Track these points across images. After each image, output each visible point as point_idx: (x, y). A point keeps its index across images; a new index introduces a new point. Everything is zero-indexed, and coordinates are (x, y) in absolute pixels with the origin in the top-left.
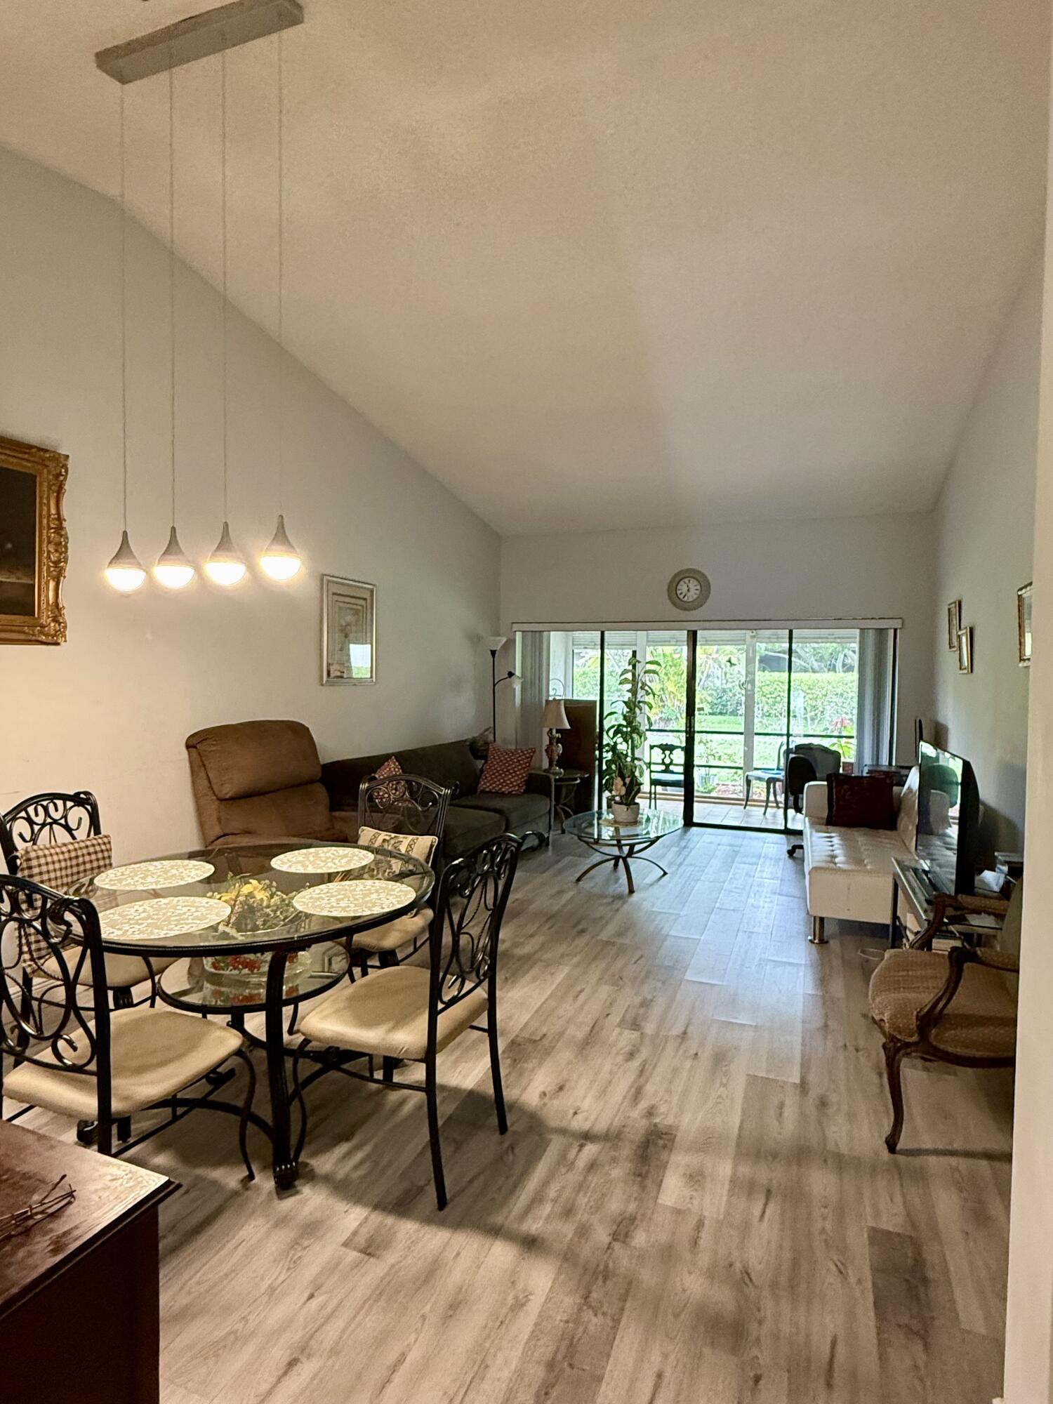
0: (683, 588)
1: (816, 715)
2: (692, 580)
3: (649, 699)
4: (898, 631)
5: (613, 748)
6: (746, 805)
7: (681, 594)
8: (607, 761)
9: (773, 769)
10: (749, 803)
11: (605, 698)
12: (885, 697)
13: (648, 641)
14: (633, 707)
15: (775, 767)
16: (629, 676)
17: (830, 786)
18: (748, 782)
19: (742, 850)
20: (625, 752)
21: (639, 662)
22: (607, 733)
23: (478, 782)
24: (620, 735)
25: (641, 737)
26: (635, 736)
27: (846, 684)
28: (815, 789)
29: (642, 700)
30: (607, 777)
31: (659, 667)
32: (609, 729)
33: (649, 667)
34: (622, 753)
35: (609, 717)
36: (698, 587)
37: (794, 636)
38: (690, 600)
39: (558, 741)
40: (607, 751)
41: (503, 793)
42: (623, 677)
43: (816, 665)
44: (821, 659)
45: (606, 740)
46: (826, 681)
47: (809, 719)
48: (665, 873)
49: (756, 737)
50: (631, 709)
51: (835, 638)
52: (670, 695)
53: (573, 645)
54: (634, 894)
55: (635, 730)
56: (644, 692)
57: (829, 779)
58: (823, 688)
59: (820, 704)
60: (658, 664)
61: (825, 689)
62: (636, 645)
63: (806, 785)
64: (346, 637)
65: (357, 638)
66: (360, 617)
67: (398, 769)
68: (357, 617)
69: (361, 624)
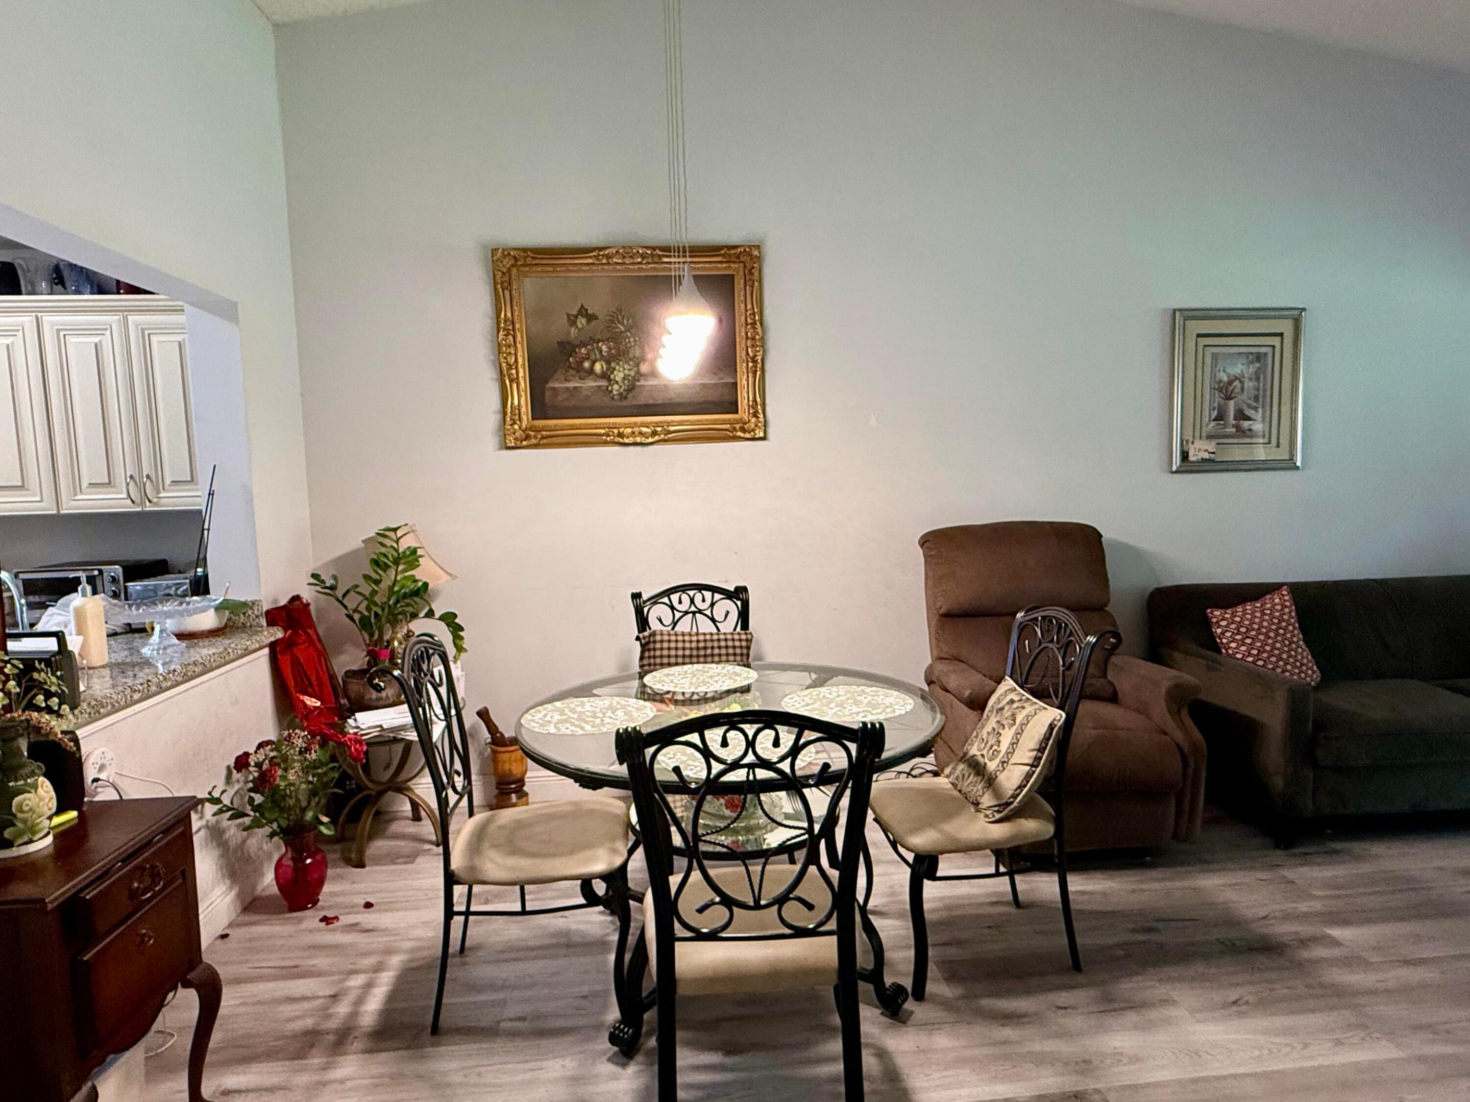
64: (1231, 399)
65: (1256, 398)
66: (1266, 365)
67: (1286, 607)
68: (1257, 365)
69: (1269, 375)
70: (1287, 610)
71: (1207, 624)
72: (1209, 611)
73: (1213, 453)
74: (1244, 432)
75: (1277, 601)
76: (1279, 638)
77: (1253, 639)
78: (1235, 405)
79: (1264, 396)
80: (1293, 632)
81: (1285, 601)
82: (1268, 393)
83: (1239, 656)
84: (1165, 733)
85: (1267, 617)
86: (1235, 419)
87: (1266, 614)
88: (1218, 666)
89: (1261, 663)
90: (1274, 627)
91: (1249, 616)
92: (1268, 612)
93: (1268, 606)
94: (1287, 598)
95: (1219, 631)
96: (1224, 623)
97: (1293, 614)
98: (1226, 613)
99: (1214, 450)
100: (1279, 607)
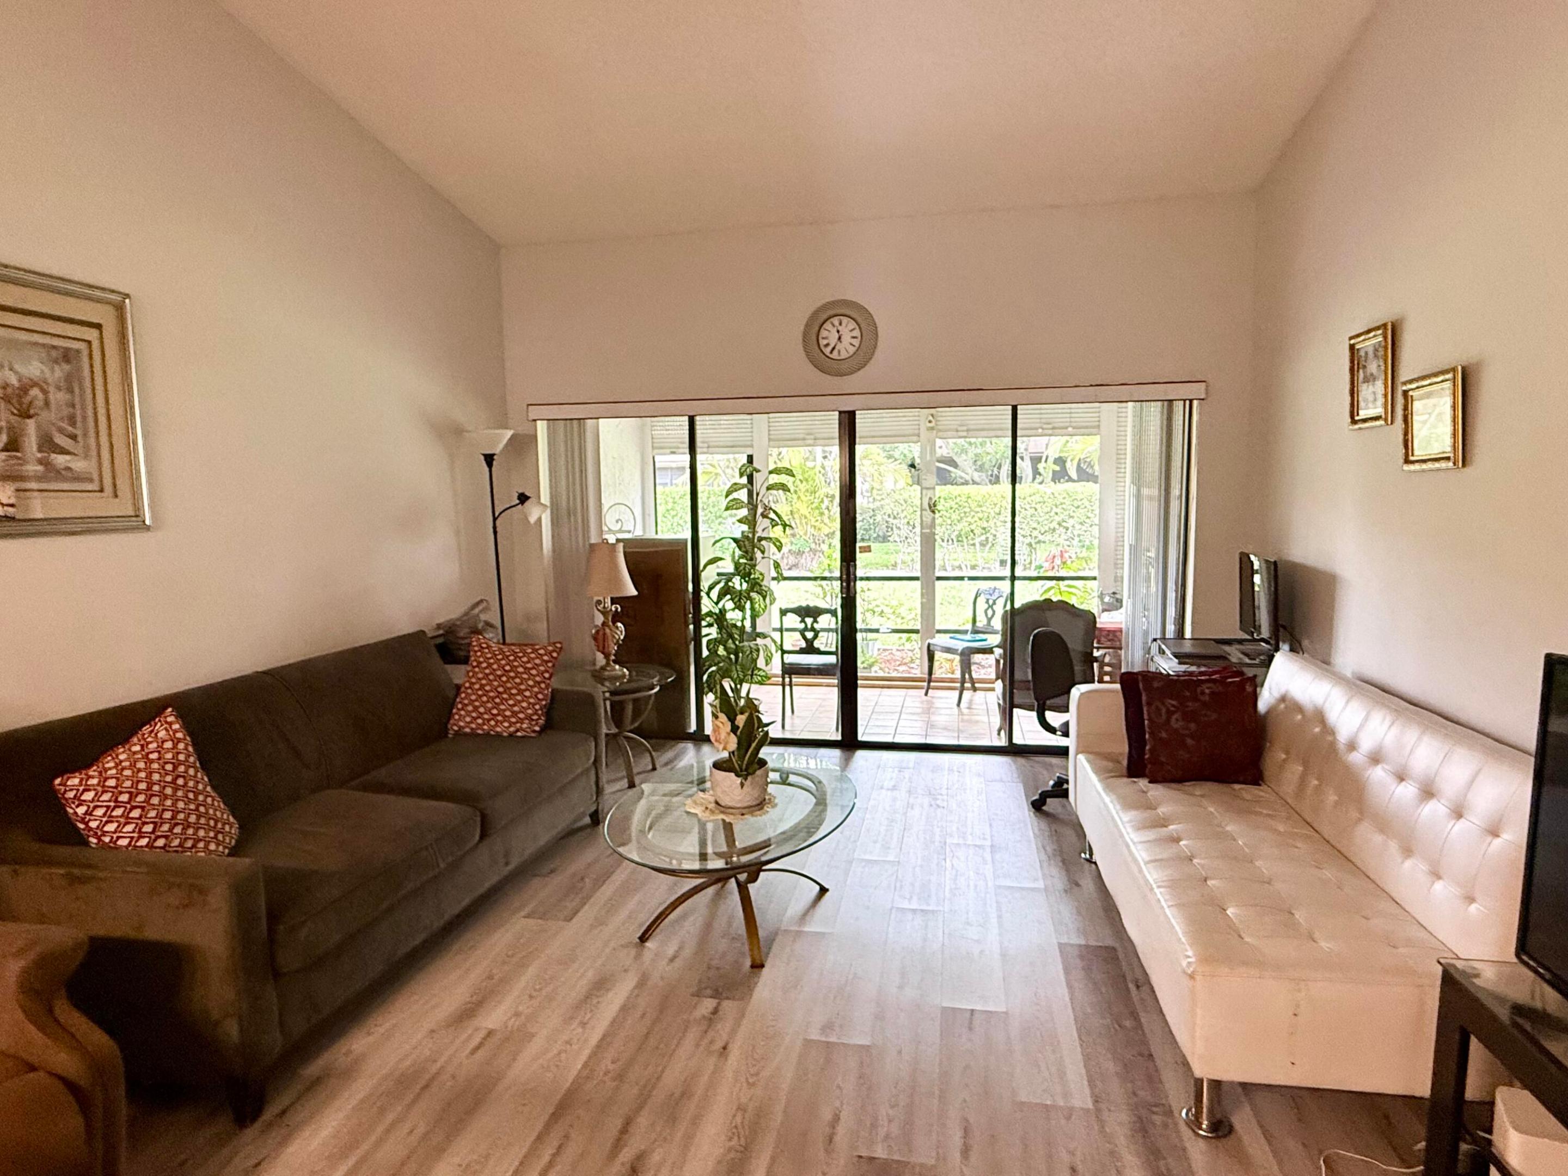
0: (829, 335)
1: (987, 538)
2: (845, 320)
3: (777, 532)
4: (1195, 403)
5: (720, 618)
6: (928, 688)
7: (827, 345)
8: (709, 642)
10: (932, 684)
11: (702, 534)
13: (770, 440)
14: (749, 548)
16: (743, 495)
17: (1127, 697)
18: (930, 653)
20: (739, 624)
21: (758, 471)
22: (708, 594)
23: (450, 715)
24: (728, 597)
25: (764, 598)
26: (753, 595)
27: (1024, 499)
29: (764, 535)
30: (714, 668)
31: (791, 479)
32: (711, 588)
33: (774, 479)
34: (735, 626)
35: (709, 567)
36: (857, 333)
38: (844, 355)
39: (616, 617)
40: (710, 625)
41: (499, 735)
42: (731, 497)
43: (976, 476)
44: (981, 469)
45: (706, 605)
46: (999, 496)
47: (978, 545)
48: (823, 890)
49: (938, 583)
50: (746, 552)
51: (1054, 428)
52: (800, 518)
53: (653, 448)
55: (755, 585)
56: (766, 522)
58: (995, 505)
59: (993, 525)
60: (790, 473)
61: (998, 506)
62: (752, 446)
64: (30, 417)
65: (72, 420)
66: (79, 369)
67: (179, 740)
68: (66, 367)
69: (87, 383)
70: (181, 746)
71: (56, 804)
72: (58, 781)
73: (12, 505)
74: (58, 472)
75: (162, 734)
76: (180, 793)
77: (143, 808)
78: (39, 427)
79: (84, 418)
80: (195, 776)
81: (175, 731)
82: (90, 413)
83: (123, 842)
84: (33, 1068)
85: (155, 766)
86: (40, 451)
87: (152, 761)
88: (88, 872)
89: (161, 842)
90: (169, 779)
91: (127, 773)
92: (154, 756)
93: (153, 746)
94: (176, 726)
95: (81, 810)
96: (89, 796)
97: (190, 749)
98: (89, 777)
99: (12, 501)
100: (169, 745)
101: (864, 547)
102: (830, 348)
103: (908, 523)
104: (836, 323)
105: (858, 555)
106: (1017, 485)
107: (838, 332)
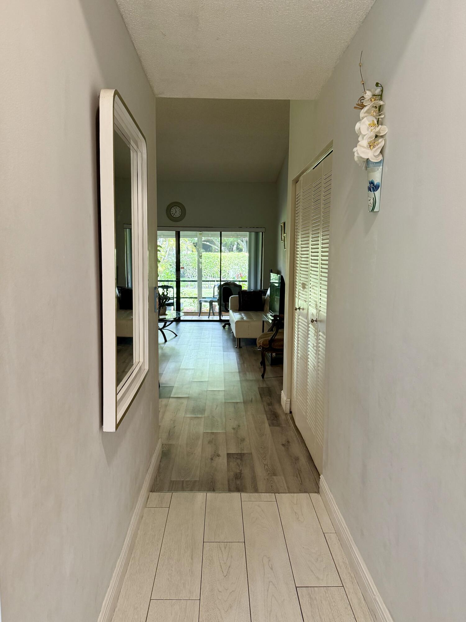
0: (173, 211)
2: (177, 207)
4: (264, 233)
6: (200, 314)
7: (173, 213)
9: (212, 298)
12: (258, 262)
15: (212, 296)
17: (239, 297)
18: (201, 304)
19: (204, 328)
28: (233, 299)
36: (180, 211)
37: (222, 234)
38: (177, 216)
48: (176, 336)
49: (203, 283)
54: (167, 342)
57: (239, 294)
60: (160, 246)
63: (230, 298)
101: (183, 267)
102: (173, 214)
103: (193, 268)
104: (175, 208)
105: (181, 270)
106: (222, 253)
107: (176, 210)
